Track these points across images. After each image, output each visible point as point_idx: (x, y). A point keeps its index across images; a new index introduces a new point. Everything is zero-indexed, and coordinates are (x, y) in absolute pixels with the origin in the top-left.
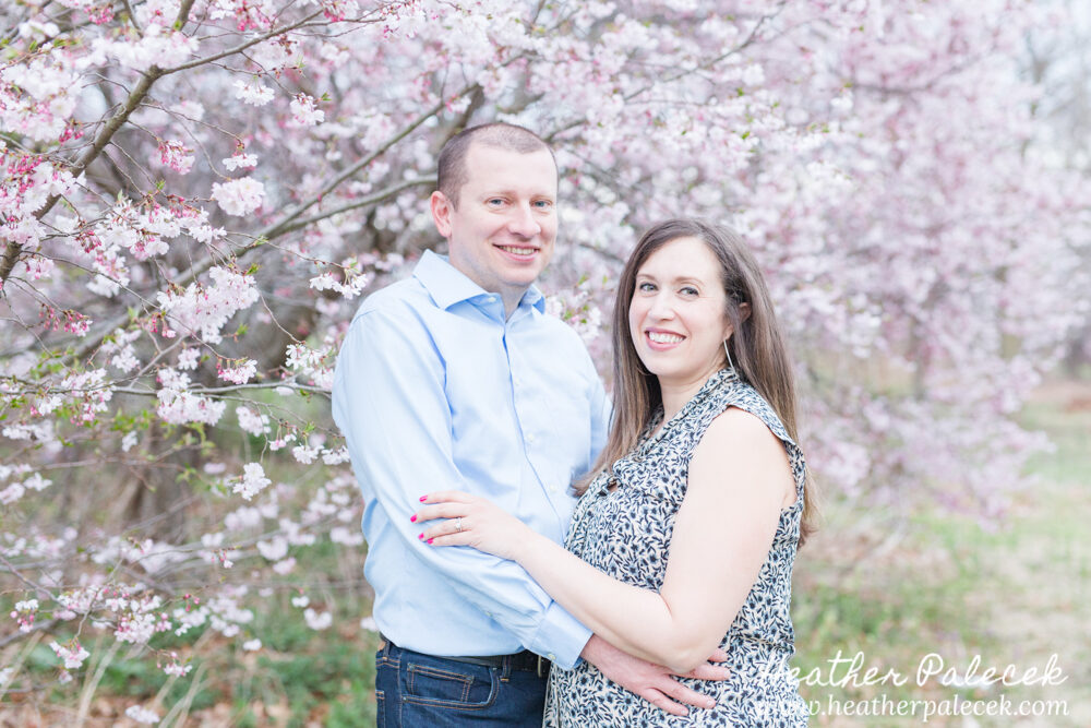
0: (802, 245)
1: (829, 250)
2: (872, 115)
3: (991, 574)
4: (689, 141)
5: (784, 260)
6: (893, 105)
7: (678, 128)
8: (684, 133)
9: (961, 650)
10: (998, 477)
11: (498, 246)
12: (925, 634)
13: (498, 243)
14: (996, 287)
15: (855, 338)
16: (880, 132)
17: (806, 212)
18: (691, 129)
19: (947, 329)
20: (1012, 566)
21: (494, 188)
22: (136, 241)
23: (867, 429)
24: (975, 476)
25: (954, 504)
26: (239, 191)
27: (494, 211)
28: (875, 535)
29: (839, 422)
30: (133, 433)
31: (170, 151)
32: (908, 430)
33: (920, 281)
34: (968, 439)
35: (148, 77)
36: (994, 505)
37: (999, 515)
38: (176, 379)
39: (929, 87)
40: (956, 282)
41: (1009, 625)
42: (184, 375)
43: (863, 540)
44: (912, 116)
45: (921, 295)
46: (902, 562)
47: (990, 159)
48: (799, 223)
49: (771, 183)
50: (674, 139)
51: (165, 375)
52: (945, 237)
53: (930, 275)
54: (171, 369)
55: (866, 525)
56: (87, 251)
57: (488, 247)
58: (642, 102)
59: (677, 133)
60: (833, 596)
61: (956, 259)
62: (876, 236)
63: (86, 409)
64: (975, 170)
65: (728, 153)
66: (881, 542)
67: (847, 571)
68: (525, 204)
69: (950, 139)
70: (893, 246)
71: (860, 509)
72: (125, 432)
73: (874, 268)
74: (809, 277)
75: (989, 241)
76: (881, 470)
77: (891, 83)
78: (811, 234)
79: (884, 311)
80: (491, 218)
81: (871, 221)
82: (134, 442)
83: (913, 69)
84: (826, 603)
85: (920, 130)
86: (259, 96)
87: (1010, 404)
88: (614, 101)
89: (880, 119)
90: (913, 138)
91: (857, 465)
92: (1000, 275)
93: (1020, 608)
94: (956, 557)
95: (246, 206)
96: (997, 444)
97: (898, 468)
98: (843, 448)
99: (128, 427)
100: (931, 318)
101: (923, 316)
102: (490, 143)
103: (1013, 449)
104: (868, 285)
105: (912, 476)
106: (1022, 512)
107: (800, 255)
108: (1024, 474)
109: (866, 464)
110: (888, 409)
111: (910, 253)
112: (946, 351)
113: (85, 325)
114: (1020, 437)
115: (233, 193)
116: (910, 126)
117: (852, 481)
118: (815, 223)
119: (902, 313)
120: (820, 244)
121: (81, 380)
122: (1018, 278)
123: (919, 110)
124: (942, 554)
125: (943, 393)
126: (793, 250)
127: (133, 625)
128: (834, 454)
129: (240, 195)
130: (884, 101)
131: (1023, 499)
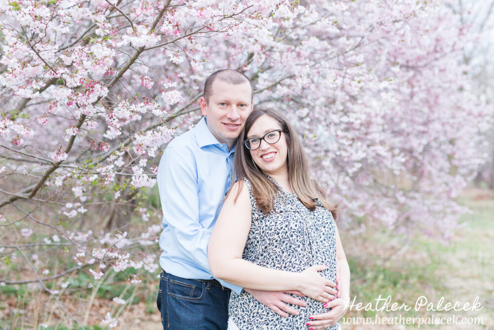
0: (374, 128)
1: (384, 131)
2: (403, 77)
3: (445, 263)
4: (336, 84)
5: (366, 134)
6: (411, 73)
7: (332, 79)
8: (334, 80)
9: (433, 292)
10: (449, 224)
11: (224, 124)
12: (418, 286)
13: (223, 122)
14: (450, 147)
15: (395, 166)
16: (406, 84)
17: (376, 115)
18: (337, 79)
19: (430, 163)
20: (454, 261)
21: (222, 99)
22: (129, 115)
23: (396, 203)
24: (440, 223)
25: (430, 235)
26: (172, 95)
27: (222, 109)
28: (398, 246)
29: (386, 200)
30: (119, 192)
31: (145, 80)
32: (412, 204)
33: (420, 144)
34: (437, 208)
35: (138, 51)
36: (446, 236)
37: (449, 239)
38: (138, 170)
39: (425, 66)
40: (434, 144)
41: (453, 283)
42: (141, 169)
43: (393, 248)
44: (418, 77)
45: (420, 149)
46: (409, 257)
47: (449, 95)
48: (373, 120)
49: (363, 104)
50: (331, 83)
51: (134, 168)
52: (431, 126)
53: (424, 141)
54: (136, 166)
55: (394, 242)
56: (110, 118)
57: (219, 123)
58: (316, 68)
59: (332, 81)
60: (382, 269)
61: (434, 135)
62: (403, 125)
63: (106, 180)
64: (442, 100)
65: (351, 89)
66: (400, 249)
67: (386, 260)
68: (234, 106)
69: (432, 87)
70: (409, 130)
71: (391, 236)
72: (116, 191)
73: (401, 139)
74: (377, 141)
75: (448, 128)
76: (402, 219)
77: (411, 64)
78: (378, 124)
79: (406, 155)
80: (220, 111)
81: (402, 119)
82: (119, 195)
83: (419, 59)
84: (379, 272)
85: (422, 83)
86: (178, 60)
87: (454, 194)
88: (306, 68)
89: (406, 78)
90: (420, 86)
91: (393, 217)
92: (452, 142)
93: (458, 276)
94: (431, 256)
95: (174, 101)
96: (449, 210)
97: (408, 219)
98: (387, 210)
99: (117, 189)
100: (424, 159)
101: (420, 158)
102: (223, 79)
103: (454, 213)
104: (399, 145)
105: (413, 222)
106: (457, 239)
107: (373, 132)
108: (460, 222)
109: (396, 216)
110: (404, 195)
111: (415, 132)
112: (430, 173)
113: (107, 147)
114: (457, 208)
115: (170, 96)
116: (418, 81)
117: (391, 223)
118: (379, 120)
119: (412, 157)
120: (381, 128)
121: (104, 169)
122: (459, 143)
123: (421, 74)
124: (425, 255)
125: (427, 189)
126: (370, 130)
127: (120, 263)
128: (384, 212)
129: (172, 97)
130: (408, 71)
131: (458, 234)
